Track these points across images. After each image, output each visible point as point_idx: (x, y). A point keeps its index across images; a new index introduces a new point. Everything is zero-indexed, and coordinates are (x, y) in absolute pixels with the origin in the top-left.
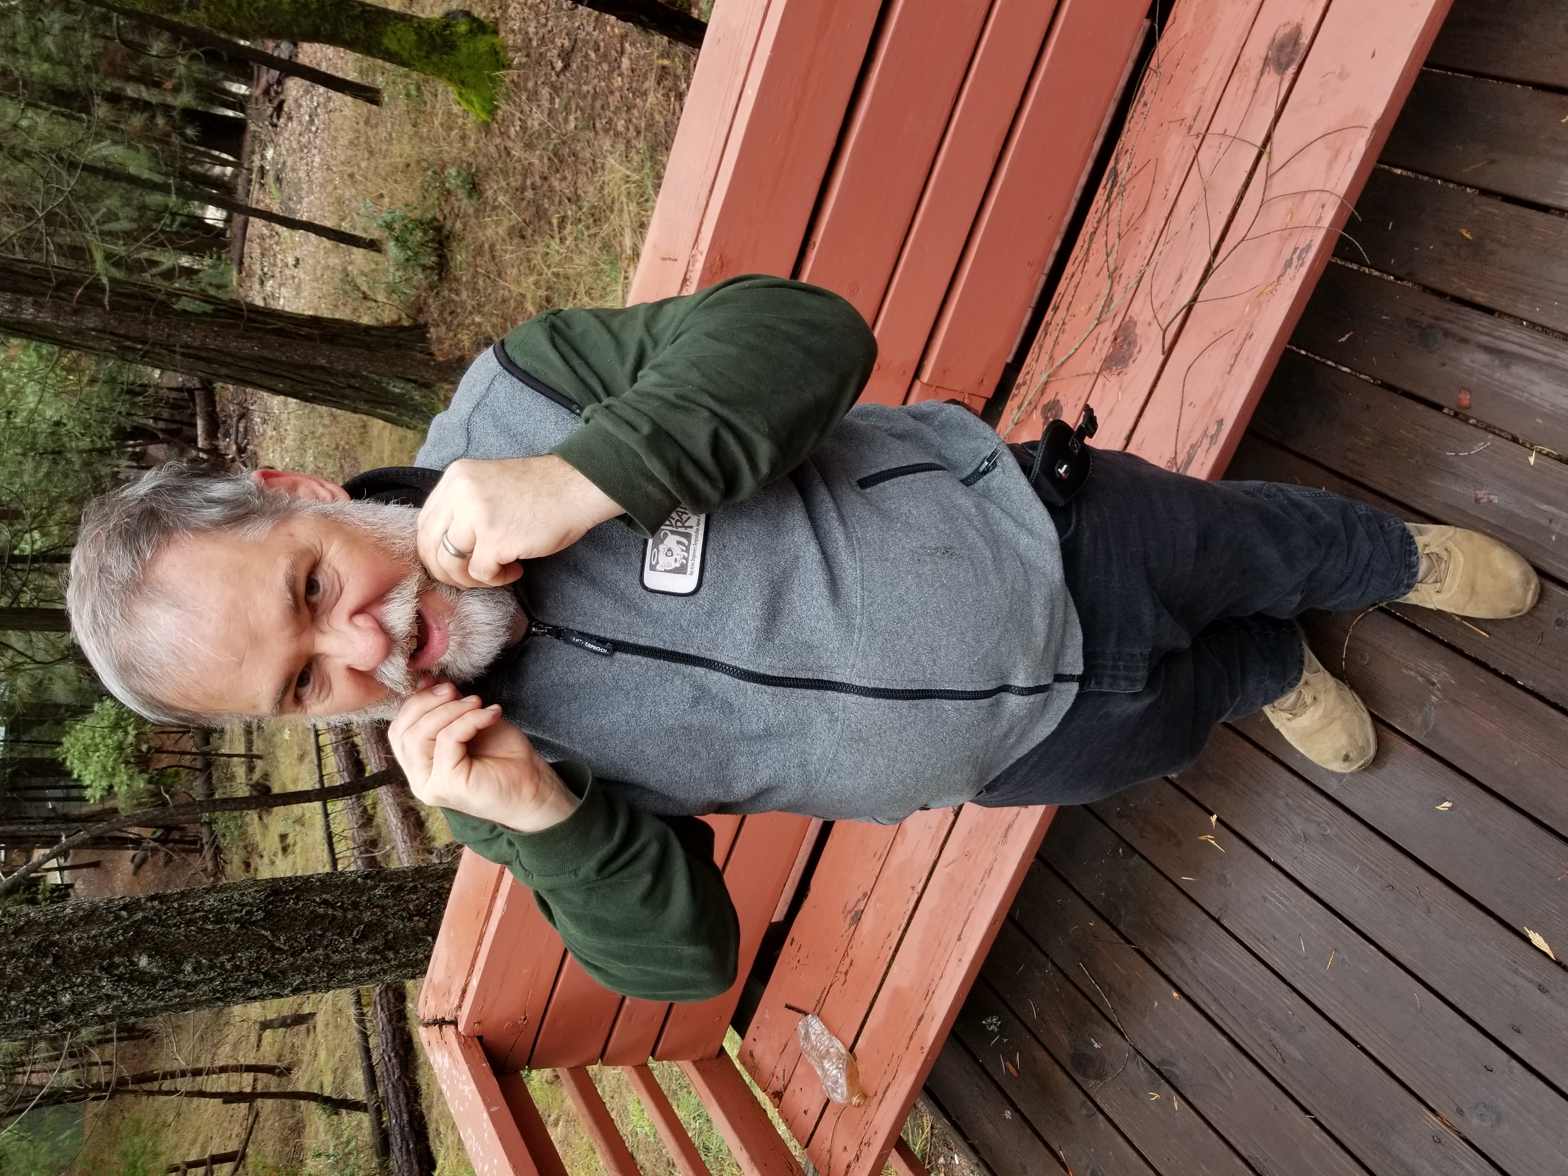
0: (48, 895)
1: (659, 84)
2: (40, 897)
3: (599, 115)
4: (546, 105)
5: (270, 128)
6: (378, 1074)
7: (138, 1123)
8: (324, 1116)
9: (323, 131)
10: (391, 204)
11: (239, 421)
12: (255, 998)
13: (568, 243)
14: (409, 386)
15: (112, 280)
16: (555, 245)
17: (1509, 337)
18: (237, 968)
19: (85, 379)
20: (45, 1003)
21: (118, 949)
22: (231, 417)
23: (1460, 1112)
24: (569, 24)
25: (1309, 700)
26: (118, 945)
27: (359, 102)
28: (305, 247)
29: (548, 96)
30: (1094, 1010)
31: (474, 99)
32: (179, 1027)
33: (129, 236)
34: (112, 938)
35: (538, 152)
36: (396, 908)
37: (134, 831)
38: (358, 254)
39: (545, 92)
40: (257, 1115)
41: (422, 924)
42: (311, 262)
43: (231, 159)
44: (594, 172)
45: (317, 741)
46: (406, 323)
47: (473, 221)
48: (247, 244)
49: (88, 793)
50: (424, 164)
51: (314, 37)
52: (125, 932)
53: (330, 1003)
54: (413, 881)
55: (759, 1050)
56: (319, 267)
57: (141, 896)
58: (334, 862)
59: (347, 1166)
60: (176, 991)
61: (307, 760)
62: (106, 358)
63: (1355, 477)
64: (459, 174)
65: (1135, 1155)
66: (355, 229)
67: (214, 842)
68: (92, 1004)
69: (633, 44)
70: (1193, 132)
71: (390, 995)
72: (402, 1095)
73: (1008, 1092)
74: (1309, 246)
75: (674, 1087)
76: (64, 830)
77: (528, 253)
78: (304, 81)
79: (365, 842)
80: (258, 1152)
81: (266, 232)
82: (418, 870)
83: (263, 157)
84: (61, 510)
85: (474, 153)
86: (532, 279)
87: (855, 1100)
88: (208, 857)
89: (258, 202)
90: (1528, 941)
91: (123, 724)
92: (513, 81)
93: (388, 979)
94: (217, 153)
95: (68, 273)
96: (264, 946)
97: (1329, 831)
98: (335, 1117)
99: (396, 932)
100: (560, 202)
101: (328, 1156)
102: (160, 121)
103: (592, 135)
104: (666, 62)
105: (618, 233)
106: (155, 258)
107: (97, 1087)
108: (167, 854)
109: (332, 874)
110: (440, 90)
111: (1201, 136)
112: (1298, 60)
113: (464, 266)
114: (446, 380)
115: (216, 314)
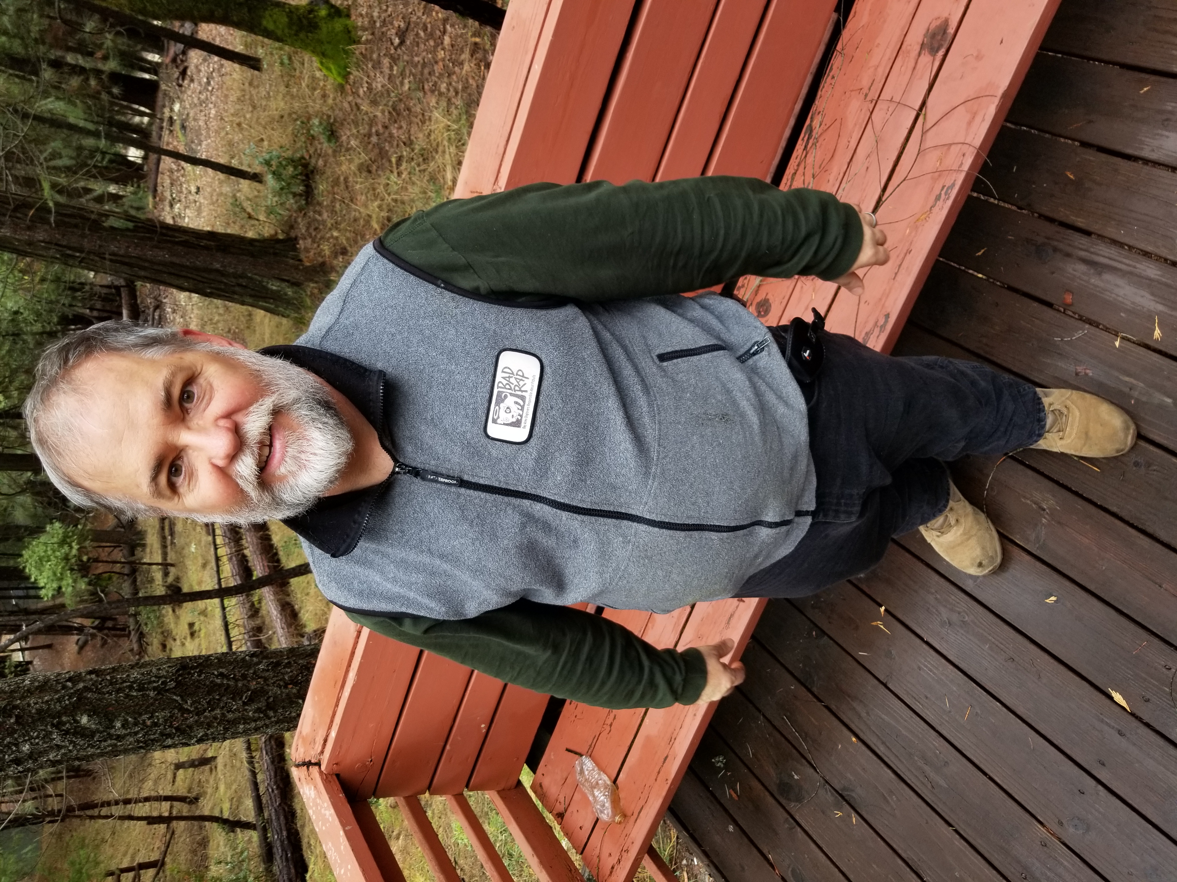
0: (13, 669)
1: (472, 56)
2: (7, 671)
3: (427, 80)
4: (387, 71)
5: (177, 87)
6: (264, 801)
7: (84, 839)
8: (223, 834)
9: (217, 90)
10: (270, 146)
11: (154, 311)
12: (169, 747)
13: (403, 176)
14: (284, 285)
15: (57, 204)
16: (394, 178)
17: (1101, 252)
18: (155, 724)
19: (37, 279)
20: (10, 752)
21: (65, 711)
22: (149, 309)
23: (1061, 824)
24: (404, 10)
25: (953, 522)
26: (65, 708)
27: (245, 68)
28: (204, 178)
29: (388, 65)
30: (794, 751)
31: (332, 67)
32: (113, 768)
33: (69, 170)
34: (60, 702)
35: (381, 108)
36: (275, 679)
37: (78, 621)
38: (245, 184)
39: (386, 61)
40: (173, 833)
41: (294, 691)
42: (209, 190)
43: (147, 111)
44: (423, 122)
45: (216, 553)
46: (281, 237)
47: (331, 159)
48: (160, 176)
49: (42, 592)
50: (294, 116)
51: (210, 19)
52: (70, 698)
53: (227, 749)
54: (288, 658)
55: (546, 782)
56: (215, 194)
57: (82, 671)
58: (230, 644)
59: (241, 870)
60: (109, 742)
61: (208, 568)
62: (52, 262)
63: (988, 356)
64: (321, 123)
65: (824, 857)
66: (242, 165)
67: (138, 629)
68: (45, 752)
69: (452, 26)
70: (869, 98)
71: (273, 742)
72: (282, 818)
73: (731, 812)
74: (953, 185)
75: (486, 809)
76: (24, 620)
77: (373, 183)
78: (202, 52)
79: (253, 628)
80: (174, 861)
81: (174, 167)
82: (291, 651)
83: (172, 110)
84: (19, 378)
85: (332, 107)
86: (376, 204)
87: (617, 819)
88: (134, 640)
89: (168, 144)
90: (1111, 698)
91: (68, 540)
92: (361, 53)
93: (270, 731)
94: (136, 107)
95: (22, 198)
96: (175, 707)
97: (967, 618)
98: (232, 834)
99: (275, 697)
100: (398, 145)
101: (227, 863)
102: (93, 82)
103: (421, 94)
104: (477, 40)
105: (441, 169)
106: (90, 187)
107: (52, 813)
108: (103, 638)
109: (227, 653)
110: (306, 59)
111: (874, 102)
112: (946, 46)
113: (325, 193)
114: (312, 280)
115: (136, 229)
